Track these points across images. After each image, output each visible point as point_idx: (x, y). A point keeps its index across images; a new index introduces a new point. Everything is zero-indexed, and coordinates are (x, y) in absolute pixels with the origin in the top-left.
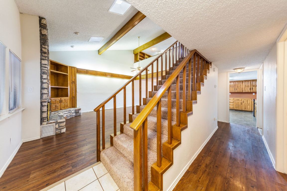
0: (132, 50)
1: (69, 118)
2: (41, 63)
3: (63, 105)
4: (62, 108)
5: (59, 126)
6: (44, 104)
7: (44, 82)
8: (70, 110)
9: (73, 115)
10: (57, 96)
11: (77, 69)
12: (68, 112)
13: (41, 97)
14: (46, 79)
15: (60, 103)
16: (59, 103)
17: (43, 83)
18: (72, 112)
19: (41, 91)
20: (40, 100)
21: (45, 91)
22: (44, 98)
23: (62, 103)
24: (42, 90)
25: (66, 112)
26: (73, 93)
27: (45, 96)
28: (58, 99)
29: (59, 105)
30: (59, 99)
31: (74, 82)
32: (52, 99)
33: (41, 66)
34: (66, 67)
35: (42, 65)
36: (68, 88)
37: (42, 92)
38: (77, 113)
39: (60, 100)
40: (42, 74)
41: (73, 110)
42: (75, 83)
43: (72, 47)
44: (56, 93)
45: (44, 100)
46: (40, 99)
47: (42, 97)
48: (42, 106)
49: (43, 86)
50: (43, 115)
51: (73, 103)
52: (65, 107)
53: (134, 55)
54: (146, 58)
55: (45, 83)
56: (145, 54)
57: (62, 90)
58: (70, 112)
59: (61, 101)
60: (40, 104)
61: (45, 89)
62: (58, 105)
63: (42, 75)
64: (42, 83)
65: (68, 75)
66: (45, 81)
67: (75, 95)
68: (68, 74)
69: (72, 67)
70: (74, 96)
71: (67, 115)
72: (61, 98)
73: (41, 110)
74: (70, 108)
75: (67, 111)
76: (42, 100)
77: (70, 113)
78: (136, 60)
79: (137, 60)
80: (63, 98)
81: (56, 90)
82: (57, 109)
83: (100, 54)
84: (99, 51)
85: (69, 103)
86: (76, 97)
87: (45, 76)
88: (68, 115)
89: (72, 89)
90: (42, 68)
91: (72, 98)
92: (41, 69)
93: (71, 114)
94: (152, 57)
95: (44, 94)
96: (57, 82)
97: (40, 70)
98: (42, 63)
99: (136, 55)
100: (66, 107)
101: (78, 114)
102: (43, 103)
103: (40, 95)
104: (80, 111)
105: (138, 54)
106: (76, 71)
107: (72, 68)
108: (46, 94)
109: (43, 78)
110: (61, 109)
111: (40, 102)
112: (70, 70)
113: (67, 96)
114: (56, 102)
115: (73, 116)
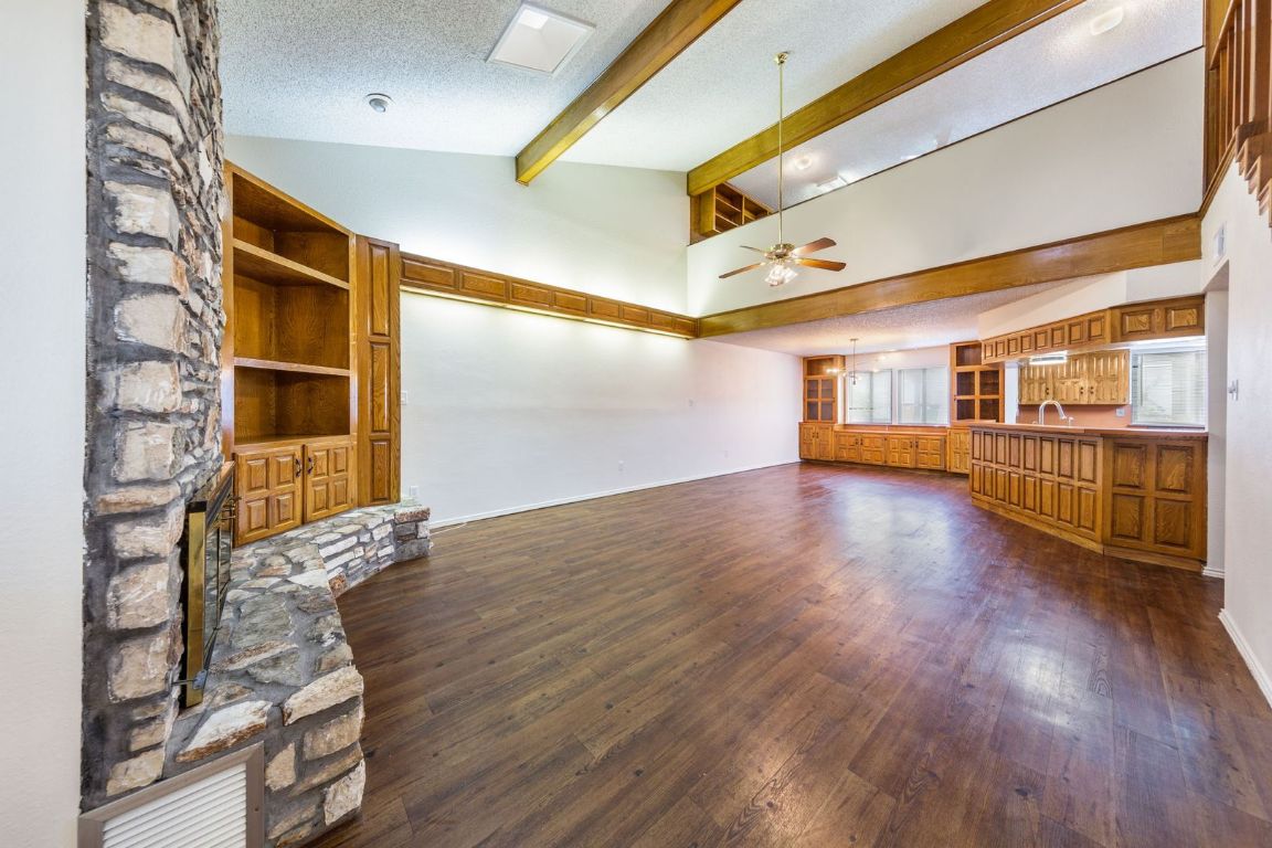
0: (680, 173)
1: (361, 579)
2: (93, 33)
3: (316, 487)
4: (310, 514)
5: (308, 755)
6: (130, 539)
7: (143, 279)
8: (365, 526)
9: (381, 554)
10: (278, 428)
11: (404, 256)
12: (354, 540)
13: (98, 465)
14: (159, 242)
15: (299, 480)
16: (289, 476)
17: (123, 282)
18: (377, 538)
19: (95, 389)
20: (81, 496)
21: (151, 387)
22: (134, 466)
23: (311, 479)
24: (110, 378)
25: (341, 546)
26: (380, 407)
27: (143, 449)
28: (286, 450)
29: (293, 493)
30: (291, 448)
31: (386, 344)
32: (247, 451)
33: (97, 85)
34: (340, 237)
35: (115, 68)
36: (348, 378)
37: (107, 402)
38: (404, 542)
39: (298, 456)
40: (115, 173)
41: (384, 523)
42: (389, 344)
43: (377, 102)
44: (273, 412)
45: (141, 495)
46: (87, 486)
47: (104, 452)
48: (105, 561)
49: (128, 320)
50: (116, 679)
51: (378, 473)
52: (332, 502)
53: (688, 198)
54: (748, 221)
55: (149, 289)
56: (741, 197)
57: (310, 390)
58: (365, 538)
59: (303, 466)
60: (77, 546)
61: (152, 365)
62: (287, 492)
63: (113, 186)
64: (108, 285)
65: (348, 291)
66: (143, 265)
67: (390, 420)
68: (352, 286)
69: (373, 245)
70: (386, 427)
71: (345, 565)
72: (303, 441)
73: (88, 617)
74: (360, 505)
75: (345, 536)
76: (112, 497)
77: (364, 544)
78: (699, 233)
79: (707, 230)
80: (319, 445)
81: (273, 389)
82: (280, 522)
83: (524, 177)
84: (524, 160)
85: (352, 475)
86: (398, 434)
87: (146, 209)
88: (351, 564)
89: (372, 386)
90: (113, 102)
91: (372, 441)
92: (99, 122)
93: (371, 554)
94: (771, 214)
95: (132, 415)
96: (278, 336)
97: (80, 126)
98: (110, 41)
99: (698, 201)
100: (337, 504)
101: (412, 548)
102: (121, 528)
103: (83, 434)
104: (424, 523)
105: (708, 193)
106: (396, 268)
107: (371, 251)
108: (162, 417)
109: (126, 224)
110: (304, 522)
111: (75, 520)
112: (358, 263)
113: (342, 428)
114: (273, 468)
115: (384, 566)
